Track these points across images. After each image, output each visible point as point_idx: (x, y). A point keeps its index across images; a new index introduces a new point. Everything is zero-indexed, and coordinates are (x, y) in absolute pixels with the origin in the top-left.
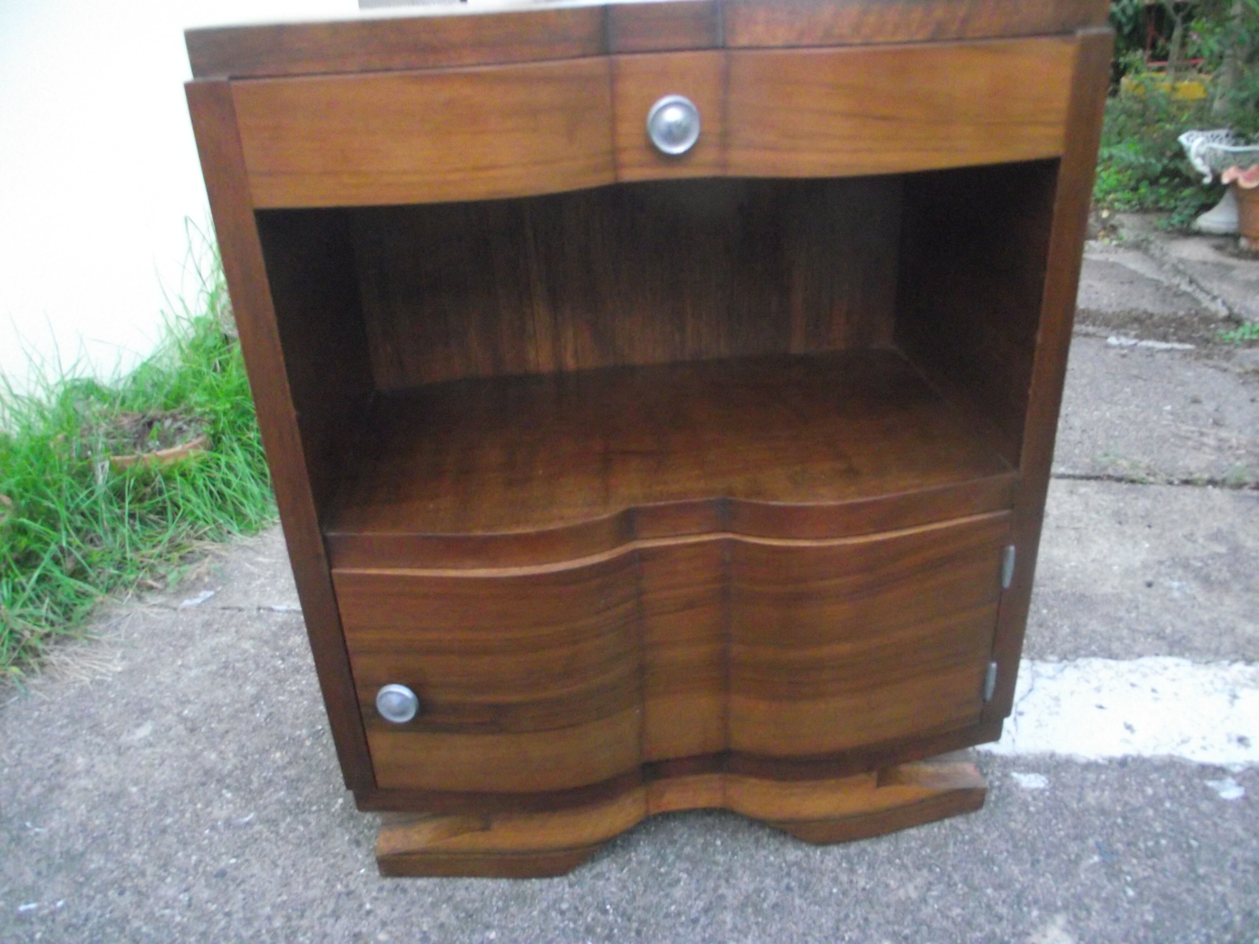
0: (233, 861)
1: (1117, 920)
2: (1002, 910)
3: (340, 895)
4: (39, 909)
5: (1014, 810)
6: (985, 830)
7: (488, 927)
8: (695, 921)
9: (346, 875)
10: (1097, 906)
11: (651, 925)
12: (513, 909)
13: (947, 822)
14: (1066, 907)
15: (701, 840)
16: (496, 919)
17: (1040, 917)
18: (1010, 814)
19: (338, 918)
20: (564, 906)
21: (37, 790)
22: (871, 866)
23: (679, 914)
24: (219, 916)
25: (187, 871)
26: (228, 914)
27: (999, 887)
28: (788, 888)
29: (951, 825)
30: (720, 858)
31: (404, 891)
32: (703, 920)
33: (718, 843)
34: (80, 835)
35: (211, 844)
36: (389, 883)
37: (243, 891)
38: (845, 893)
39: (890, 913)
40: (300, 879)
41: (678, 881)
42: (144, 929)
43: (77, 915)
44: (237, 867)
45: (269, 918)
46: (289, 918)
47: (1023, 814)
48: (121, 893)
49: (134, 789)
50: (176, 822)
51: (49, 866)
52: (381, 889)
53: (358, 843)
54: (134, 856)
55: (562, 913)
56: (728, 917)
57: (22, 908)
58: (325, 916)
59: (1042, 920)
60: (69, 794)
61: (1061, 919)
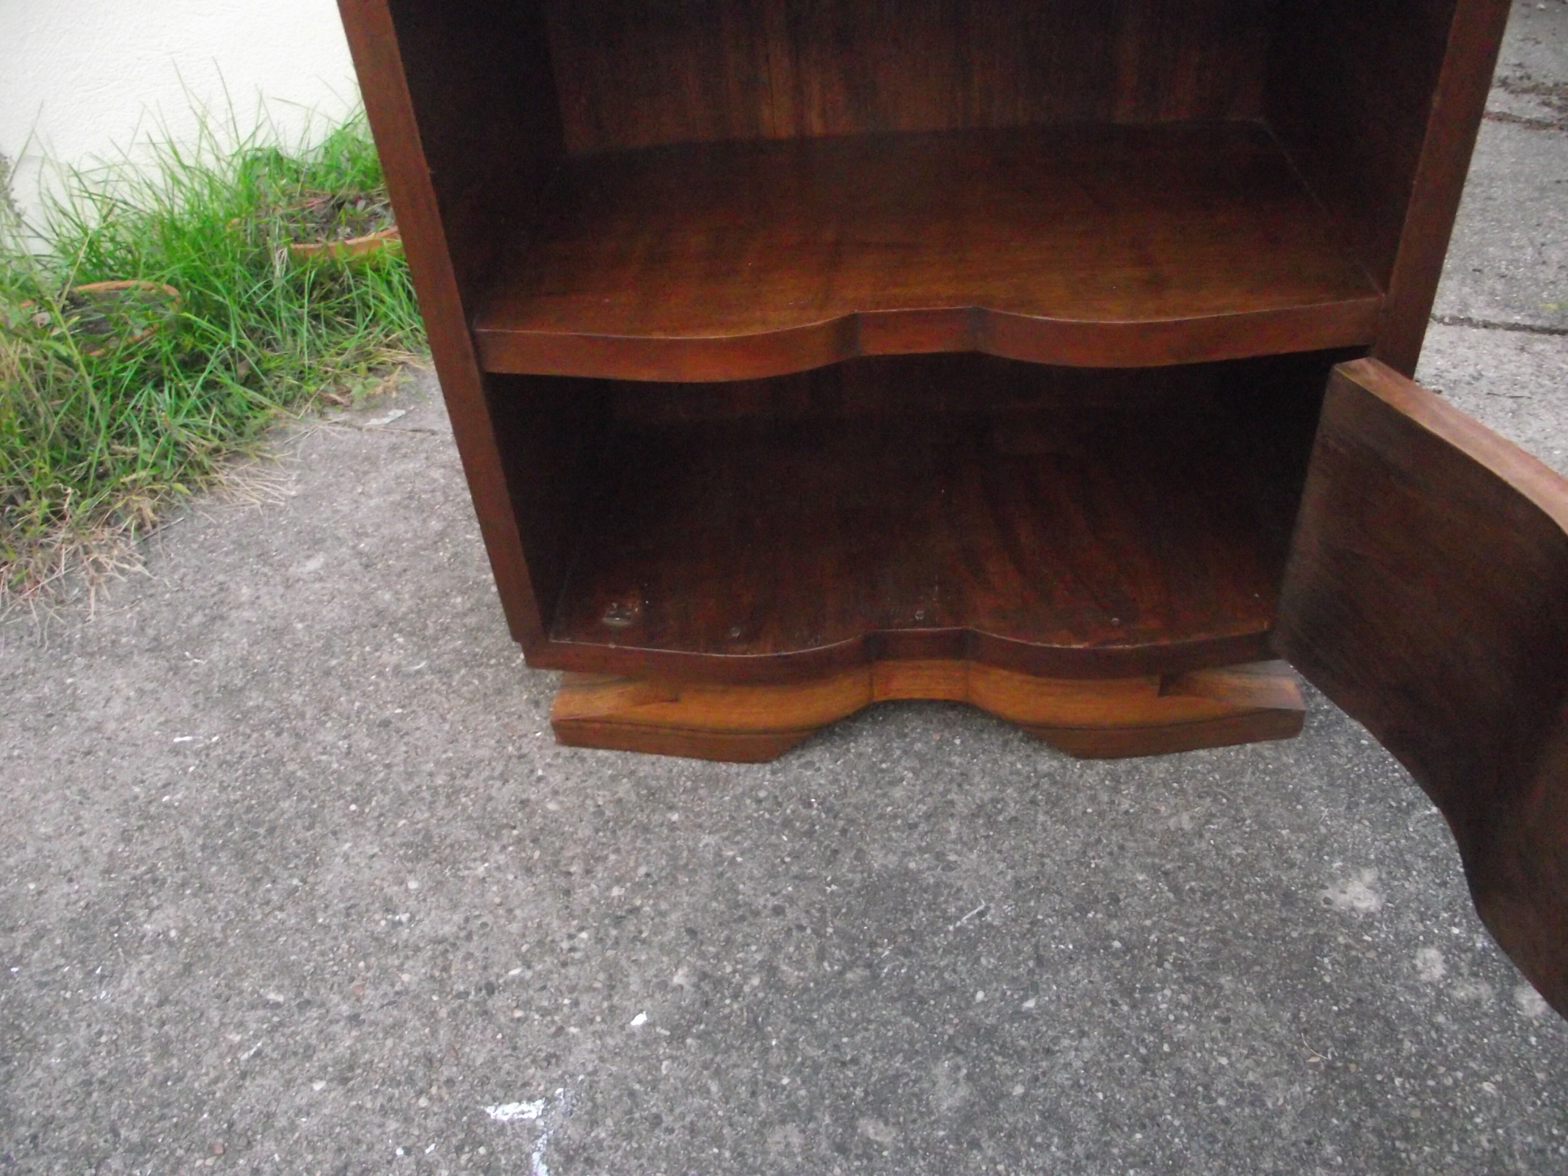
0: (399, 711)
1: (1444, 884)
2: (1297, 856)
3: (510, 757)
4: (194, 742)
5: (1341, 740)
6: (1296, 761)
7: (672, 808)
8: (913, 826)
9: (520, 737)
10: (1421, 864)
11: (860, 825)
12: (702, 792)
13: (1249, 746)
14: (1379, 862)
15: (937, 737)
16: (680, 800)
17: (1343, 870)
18: (1334, 746)
19: (506, 781)
20: (762, 794)
21: (198, 619)
22: (1141, 787)
23: (895, 817)
24: (379, 768)
25: (348, 718)
26: (388, 766)
27: (1296, 829)
28: (1033, 802)
29: (1253, 750)
30: (956, 760)
31: (583, 760)
32: (923, 827)
33: (958, 741)
34: (241, 671)
35: (376, 691)
36: (566, 751)
37: (406, 744)
38: (1101, 814)
39: (1153, 843)
40: (469, 737)
41: (902, 779)
42: (299, 773)
43: (231, 752)
44: (402, 717)
45: (431, 774)
46: (453, 777)
47: (1350, 746)
48: (278, 734)
49: (300, 626)
50: (341, 664)
51: (207, 699)
52: (557, 755)
53: (537, 704)
54: (294, 697)
55: (759, 801)
56: (953, 827)
57: (177, 740)
58: (492, 778)
59: (1345, 873)
60: (232, 625)
61: (1369, 875)
